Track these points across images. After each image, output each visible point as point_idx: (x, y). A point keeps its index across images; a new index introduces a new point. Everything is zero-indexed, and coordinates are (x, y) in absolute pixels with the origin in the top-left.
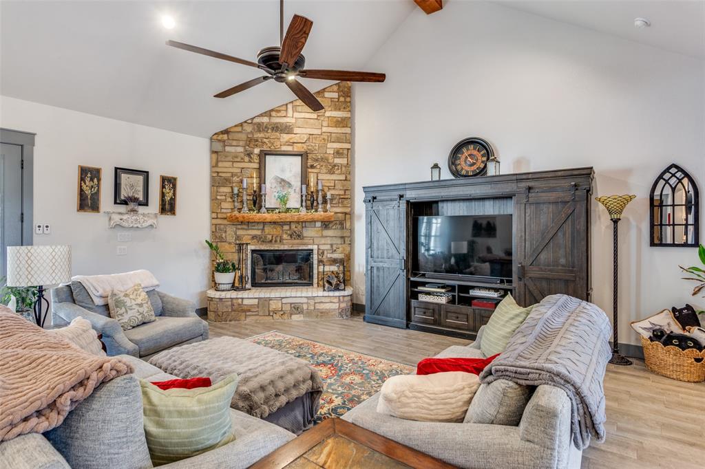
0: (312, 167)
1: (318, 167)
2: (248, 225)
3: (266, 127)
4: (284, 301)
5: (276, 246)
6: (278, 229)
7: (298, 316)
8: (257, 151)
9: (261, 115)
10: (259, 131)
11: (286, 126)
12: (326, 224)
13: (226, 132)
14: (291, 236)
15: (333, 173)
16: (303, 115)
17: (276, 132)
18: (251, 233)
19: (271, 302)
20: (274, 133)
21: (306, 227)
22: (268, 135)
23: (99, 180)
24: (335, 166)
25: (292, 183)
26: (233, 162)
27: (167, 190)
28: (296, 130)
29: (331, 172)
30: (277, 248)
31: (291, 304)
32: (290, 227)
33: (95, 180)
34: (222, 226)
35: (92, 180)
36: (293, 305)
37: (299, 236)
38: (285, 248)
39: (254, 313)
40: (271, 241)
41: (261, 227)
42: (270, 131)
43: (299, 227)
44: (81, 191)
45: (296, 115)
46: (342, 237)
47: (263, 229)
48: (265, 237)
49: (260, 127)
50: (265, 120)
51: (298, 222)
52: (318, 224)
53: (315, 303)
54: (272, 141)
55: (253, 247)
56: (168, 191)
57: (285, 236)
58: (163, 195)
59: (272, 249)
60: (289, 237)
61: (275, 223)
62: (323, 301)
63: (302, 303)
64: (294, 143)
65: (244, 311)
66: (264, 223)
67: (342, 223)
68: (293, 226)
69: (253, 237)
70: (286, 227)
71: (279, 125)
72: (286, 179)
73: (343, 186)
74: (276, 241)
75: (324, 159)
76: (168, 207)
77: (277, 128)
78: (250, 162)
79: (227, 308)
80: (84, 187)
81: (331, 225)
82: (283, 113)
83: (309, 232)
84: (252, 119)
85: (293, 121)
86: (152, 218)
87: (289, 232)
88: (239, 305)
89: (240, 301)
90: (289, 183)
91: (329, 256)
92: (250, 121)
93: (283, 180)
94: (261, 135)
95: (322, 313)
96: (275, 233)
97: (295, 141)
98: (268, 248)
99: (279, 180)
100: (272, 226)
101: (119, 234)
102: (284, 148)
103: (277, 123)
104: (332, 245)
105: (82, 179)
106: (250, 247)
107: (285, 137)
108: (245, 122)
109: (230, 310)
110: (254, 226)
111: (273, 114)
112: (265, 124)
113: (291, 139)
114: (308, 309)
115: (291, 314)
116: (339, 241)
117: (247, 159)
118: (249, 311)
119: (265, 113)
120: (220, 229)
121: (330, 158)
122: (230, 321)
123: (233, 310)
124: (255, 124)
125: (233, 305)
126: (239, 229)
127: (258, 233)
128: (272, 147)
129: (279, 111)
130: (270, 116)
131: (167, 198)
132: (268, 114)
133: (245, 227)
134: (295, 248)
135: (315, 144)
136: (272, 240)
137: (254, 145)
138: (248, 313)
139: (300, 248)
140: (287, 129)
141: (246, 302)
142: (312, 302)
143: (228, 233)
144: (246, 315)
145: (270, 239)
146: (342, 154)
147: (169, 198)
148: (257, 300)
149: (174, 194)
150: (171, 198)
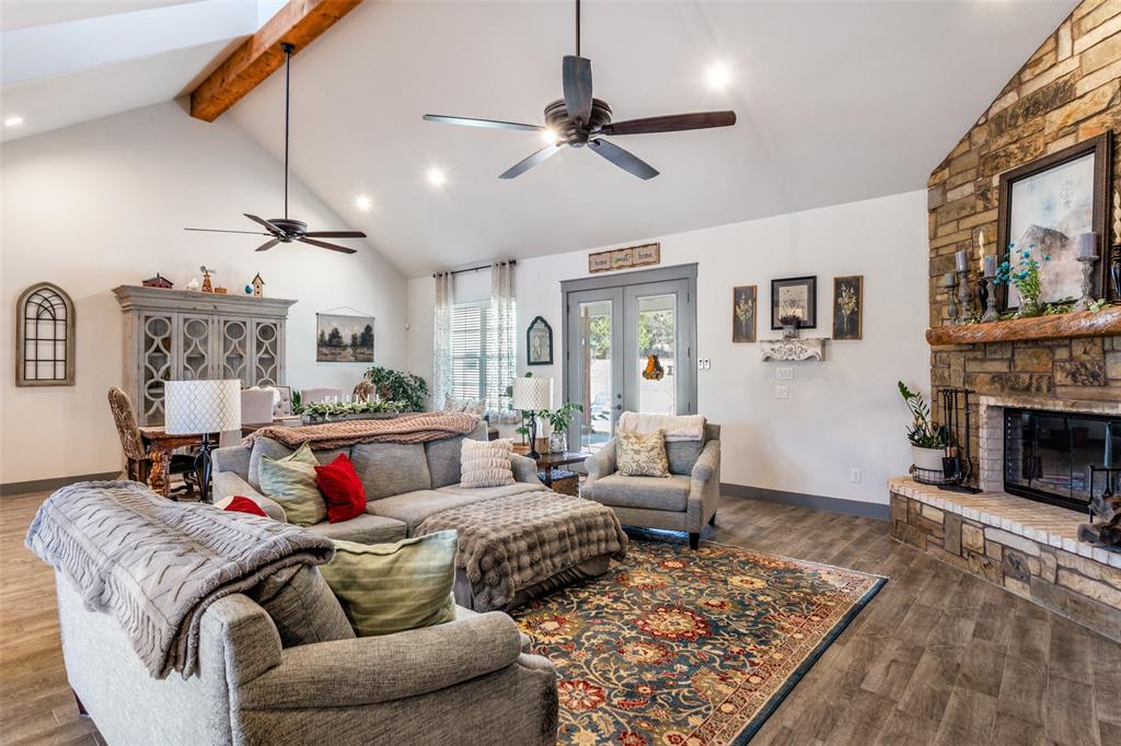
2: (985, 351)
3: (1012, 117)
4: (990, 534)
6: (1044, 356)
7: (1020, 584)
8: (996, 180)
9: (1004, 93)
10: (1001, 132)
11: (1058, 89)
13: (947, 163)
14: (1074, 379)
16: (1096, 36)
17: (1035, 115)
18: (990, 369)
19: (964, 526)
20: (1030, 121)
21: (1113, 350)
22: (1015, 133)
23: (754, 300)
25: (1070, 235)
26: (958, 220)
27: (844, 299)
28: (1082, 87)
31: (1004, 547)
32: (1071, 353)
33: (750, 302)
34: (944, 355)
35: (746, 302)
36: (1007, 552)
37: (1094, 376)
38: (1058, 409)
39: (938, 541)
40: (1028, 389)
41: (1008, 355)
42: (1020, 121)
43: (1096, 351)
44: (736, 317)
45: (1081, 44)
47: (1011, 360)
48: (1017, 377)
49: (1002, 123)
50: (1012, 98)
51: (1091, 337)
53: (1059, 567)
54: (1027, 142)
55: (992, 401)
56: (846, 300)
57: (1059, 377)
58: (837, 307)
60: (1069, 381)
61: (1035, 342)
62: (1082, 570)
63: (1028, 555)
64: (1077, 123)
65: (924, 530)
66: (1014, 344)
68: (1079, 349)
69: (993, 378)
70: (1062, 353)
71: (1041, 95)
72: (1055, 226)
74: (1039, 389)
76: (848, 327)
77: (1038, 105)
78: (986, 209)
79: (902, 513)
80: (739, 311)
82: (1048, 61)
84: (988, 112)
85: (1073, 65)
86: (814, 346)
87: (1068, 365)
89: (919, 507)
90: (1063, 237)
92: (983, 120)
93: (1049, 232)
94: (1004, 140)
95: (1075, 602)
96: (1036, 368)
97: (1080, 116)
99: (1040, 234)
100: (1030, 352)
101: (778, 369)
102: (1054, 148)
103: (1036, 93)
105: (736, 303)
106: (985, 401)
107: (1056, 117)
108: (977, 125)
109: (906, 520)
110: (995, 352)
111: (1027, 75)
112: (1010, 111)
113: (1069, 116)
114: (1040, 576)
115: (1005, 574)
117: (980, 204)
118: (931, 533)
119: (1010, 83)
120: (942, 362)
123: (909, 522)
124: (992, 120)
125: (909, 511)
126: (969, 359)
127: (1002, 367)
128: (1028, 157)
129: (1038, 61)
130: (1020, 84)
131: (846, 312)
132: (1016, 83)
133: (979, 355)
134: (1083, 410)
136: (1030, 384)
137: (991, 169)
138: (929, 537)
139: (1096, 411)
140: (1061, 95)
141: (927, 512)
142: (1051, 562)
143: (953, 368)
144: (926, 540)
145: (1027, 382)
147: (848, 312)
148: (941, 514)
149: (858, 304)
150: (853, 312)
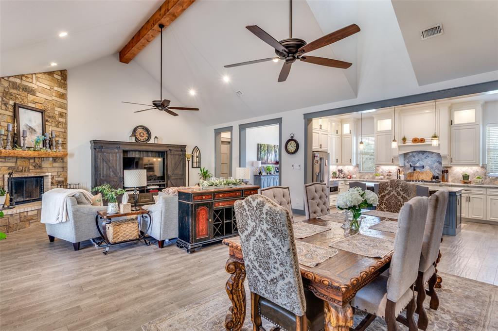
0: (47, 121)
1: (50, 121)
3: (18, 87)
5: (26, 174)
6: (27, 162)
8: (11, 102)
9: (15, 76)
10: (14, 88)
11: (32, 90)
12: (55, 159)
14: (35, 168)
15: (58, 127)
16: (42, 85)
17: (25, 91)
18: (7, 165)
20: (23, 92)
21: (44, 161)
24: (59, 122)
25: (37, 130)
28: (38, 94)
29: (57, 126)
30: (26, 176)
32: (34, 161)
37: (40, 167)
38: (32, 176)
39: (35, 221)
40: (22, 171)
41: (15, 161)
42: (21, 90)
43: (40, 161)
45: (38, 83)
46: (63, 167)
47: (16, 162)
48: (18, 168)
49: (15, 86)
50: (18, 81)
51: (39, 158)
52: (51, 159)
54: (23, 98)
57: (31, 167)
59: (23, 176)
60: (33, 168)
61: (24, 158)
64: (36, 102)
65: (28, 220)
66: (17, 158)
67: (62, 159)
68: (36, 160)
69: (9, 168)
70: (32, 161)
71: (27, 88)
72: (32, 127)
73: (63, 136)
74: (25, 171)
75: (53, 117)
77: (26, 89)
78: (6, 110)
79: (17, 220)
81: (57, 160)
82: (30, 80)
83: (45, 165)
84: (9, 77)
85: (36, 87)
87: (33, 164)
88: (25, 216)
89: (25, 214)
90: (35, 131)
91: (56, 179)
92: (6, 79)
93: (30, 127)
94: (15, 91)
96: (24, 165)
98: (21, 176)
99: (28, 127)
100: (22, 160)
102: (30, 105)
103: (25, 86)
104: (58, 172)
106: (6, 176)
107: (31, 97)
108: (3, 78)
109: (19, 222)
110: (10, 160)
111: (24, 78)
112: (18, 84)
113: (34, 99)
116: (61, 170)
117: (3, 107)
118: (32, 219)
119: (18, 75)
121: (57, 117)
122: (19, 229)
123: (21, 221)
124: (10, 82)
125: (21, 217)
127: (13, 165)
128: (22, 103)
129: (27, 77)
130: (22, 79)
132: (21, 77)
133: (3, 160)
134: (38, 175)
135: (49, 106)
136: (23, 169)
137: (9, 98)
138: (30, 222)
139: (41, 175)
140: (32, 92)
144: (29, 223)
145: (21, 169)
146: (63, 116)
148: (36, 211)
